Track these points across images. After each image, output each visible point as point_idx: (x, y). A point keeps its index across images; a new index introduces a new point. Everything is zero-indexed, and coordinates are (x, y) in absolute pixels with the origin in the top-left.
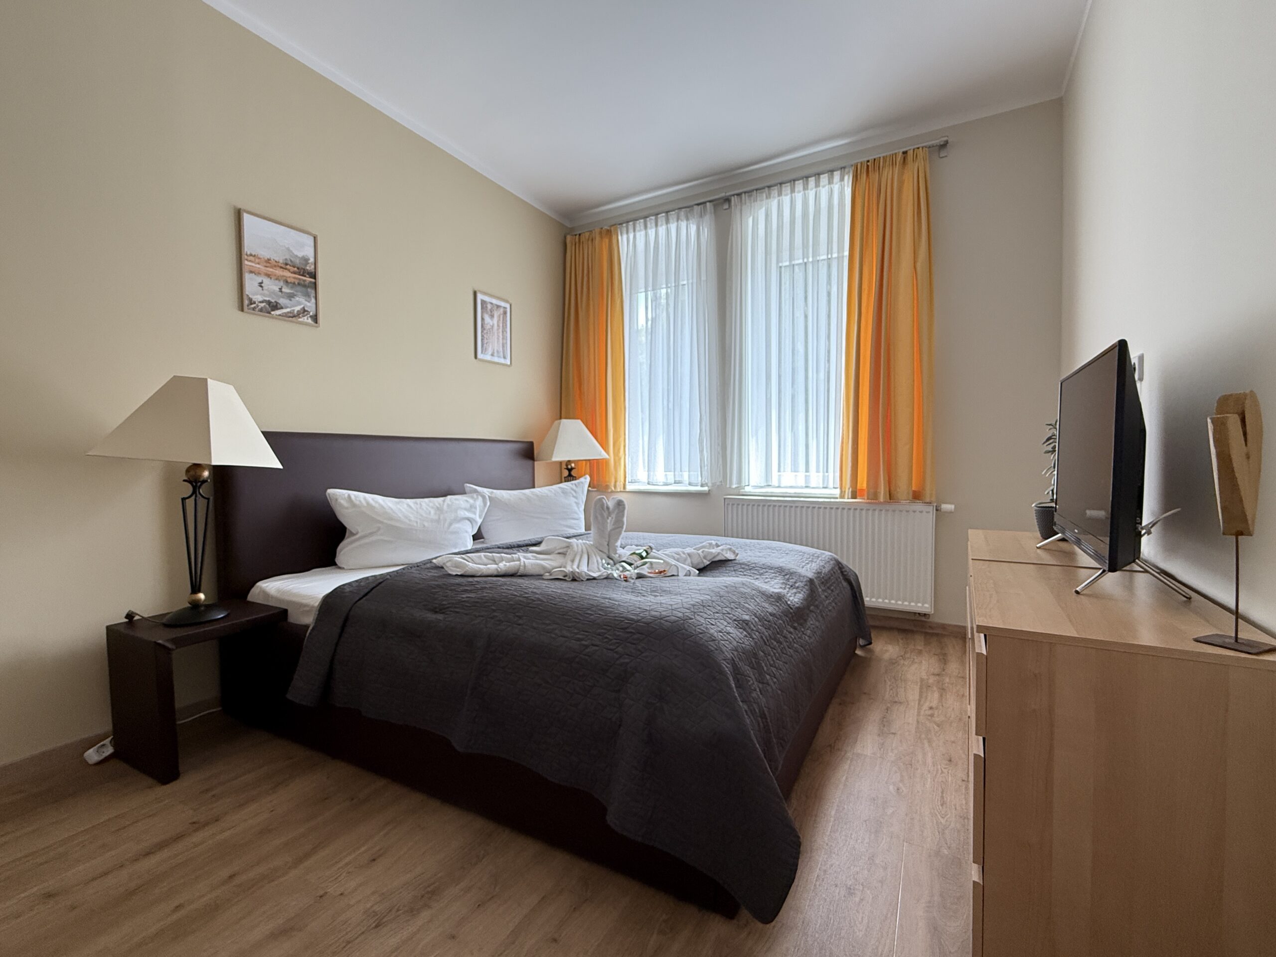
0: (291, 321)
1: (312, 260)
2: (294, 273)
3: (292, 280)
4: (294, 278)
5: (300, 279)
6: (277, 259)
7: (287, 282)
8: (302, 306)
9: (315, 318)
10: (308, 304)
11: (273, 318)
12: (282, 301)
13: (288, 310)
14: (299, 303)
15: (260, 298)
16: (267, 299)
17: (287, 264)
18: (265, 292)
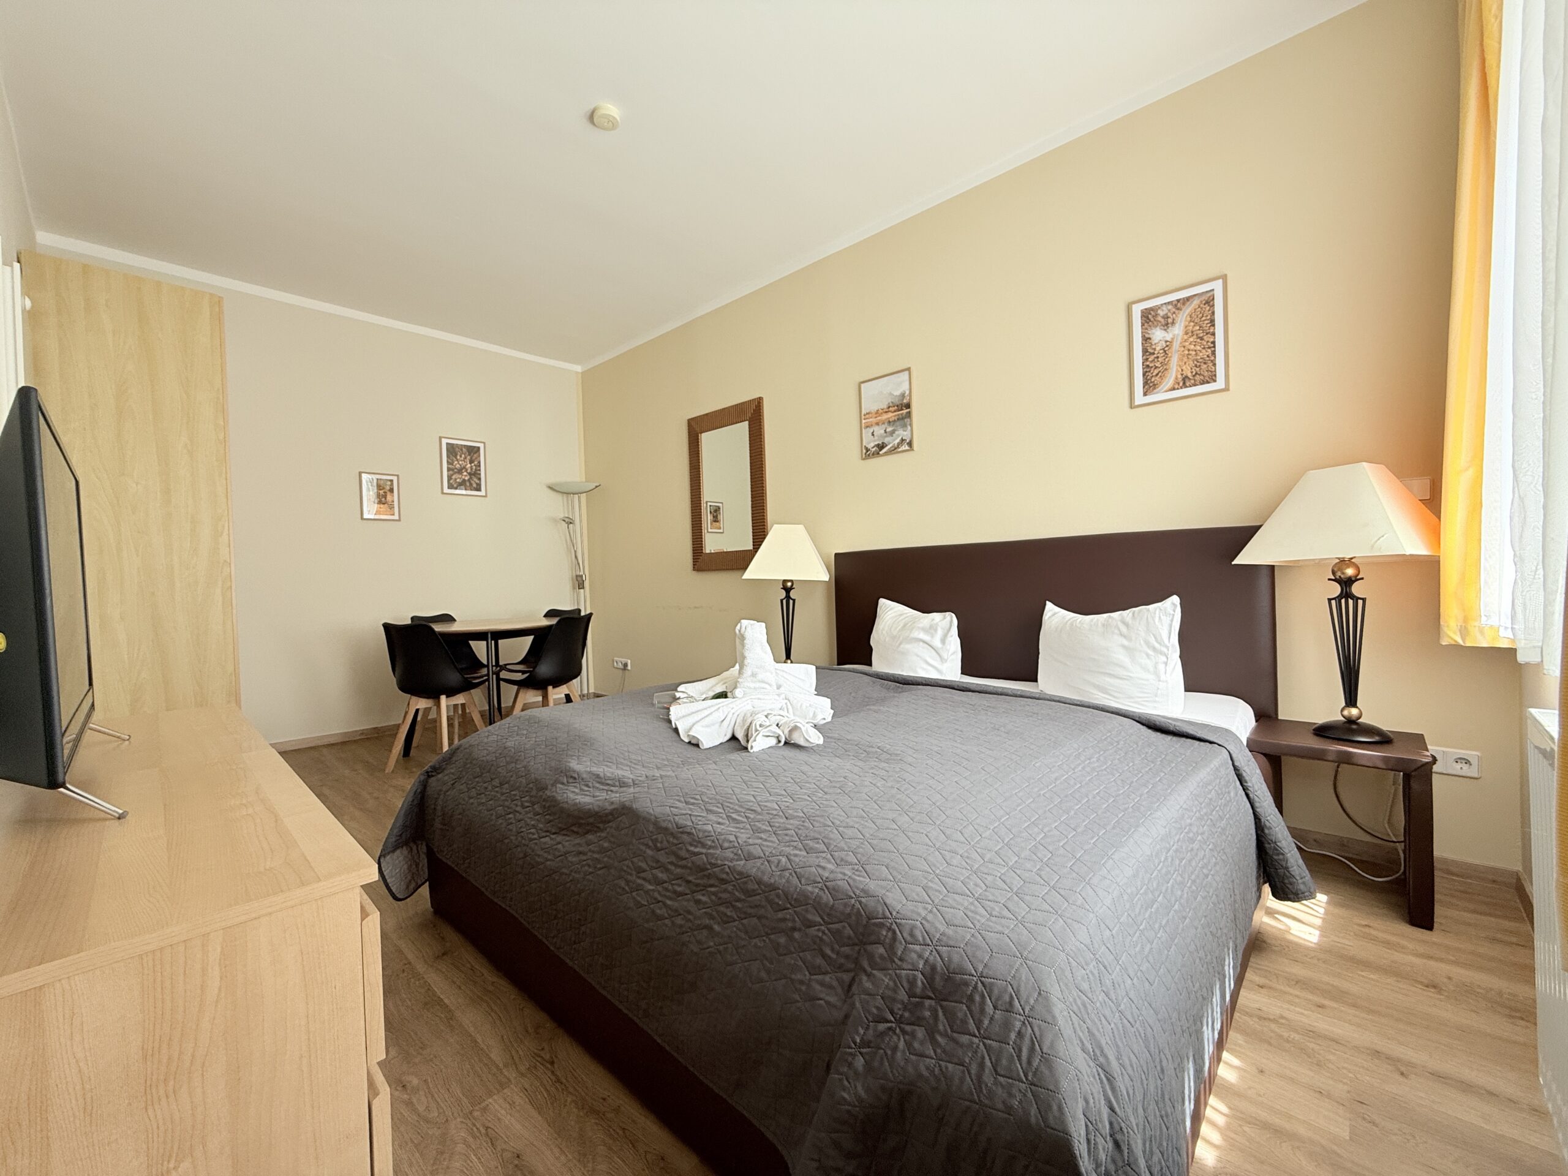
0: (894, 453)
1: (907, 392)
2: (895, 411)
3: (893, 419)
4: (895, 416)
5: (898, 415)
6: (882, 407)
7: (889, 422)
8: (900, 438)
9: (910, 444)
10: (905, 433)
11: (882, 456)
12: (886, 440)
13: (891, 445)
14: (898, 436)
15: (872, 445)
16: (876, 443)
17: (889, 407)
18: (876, 438)
